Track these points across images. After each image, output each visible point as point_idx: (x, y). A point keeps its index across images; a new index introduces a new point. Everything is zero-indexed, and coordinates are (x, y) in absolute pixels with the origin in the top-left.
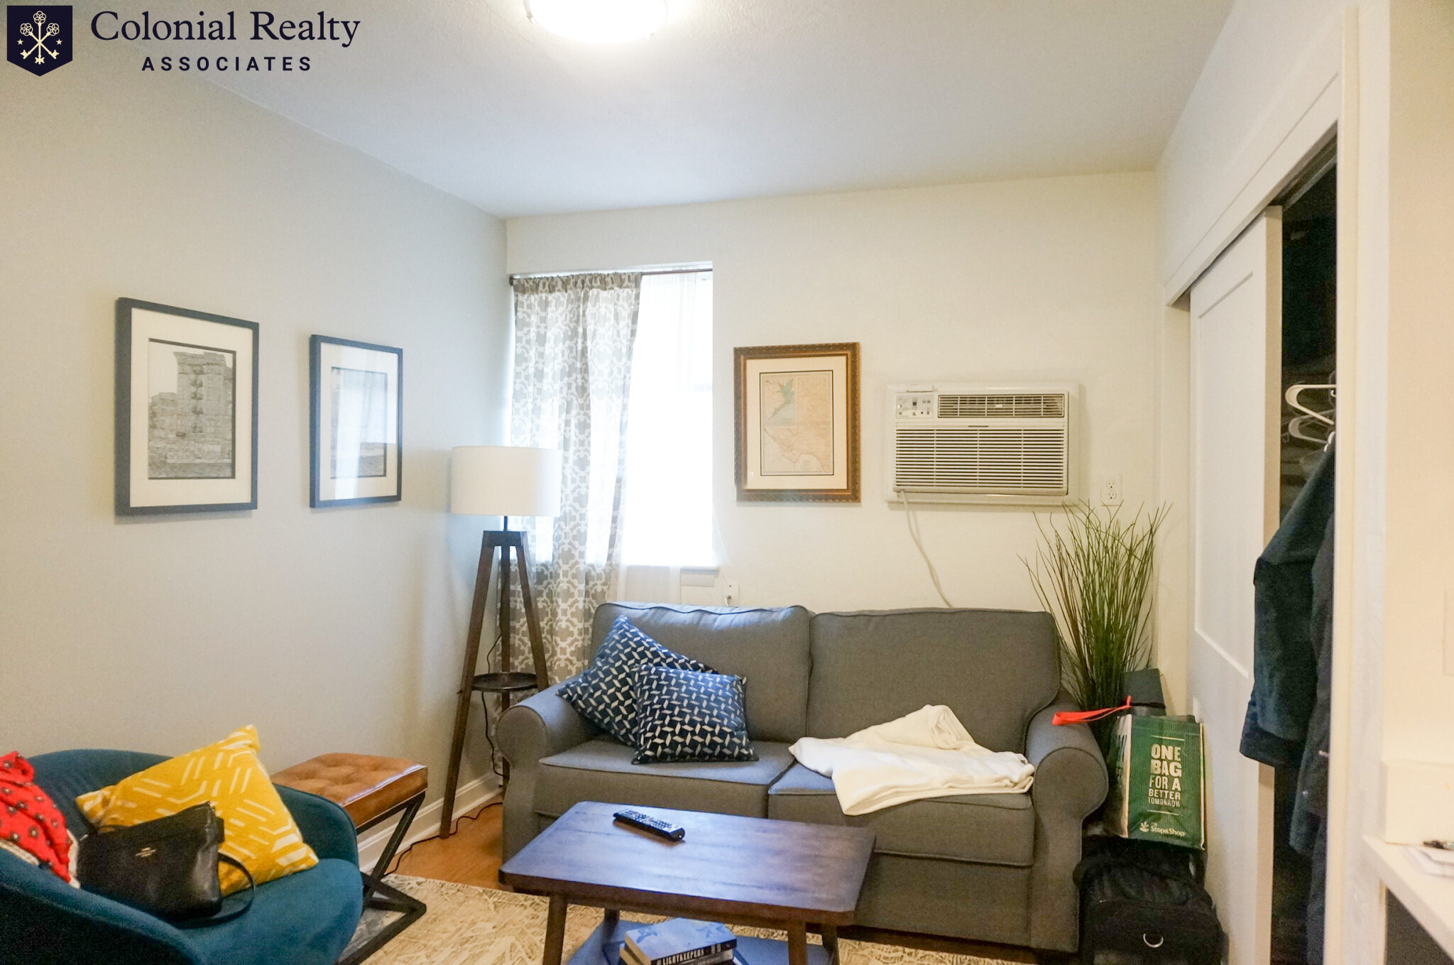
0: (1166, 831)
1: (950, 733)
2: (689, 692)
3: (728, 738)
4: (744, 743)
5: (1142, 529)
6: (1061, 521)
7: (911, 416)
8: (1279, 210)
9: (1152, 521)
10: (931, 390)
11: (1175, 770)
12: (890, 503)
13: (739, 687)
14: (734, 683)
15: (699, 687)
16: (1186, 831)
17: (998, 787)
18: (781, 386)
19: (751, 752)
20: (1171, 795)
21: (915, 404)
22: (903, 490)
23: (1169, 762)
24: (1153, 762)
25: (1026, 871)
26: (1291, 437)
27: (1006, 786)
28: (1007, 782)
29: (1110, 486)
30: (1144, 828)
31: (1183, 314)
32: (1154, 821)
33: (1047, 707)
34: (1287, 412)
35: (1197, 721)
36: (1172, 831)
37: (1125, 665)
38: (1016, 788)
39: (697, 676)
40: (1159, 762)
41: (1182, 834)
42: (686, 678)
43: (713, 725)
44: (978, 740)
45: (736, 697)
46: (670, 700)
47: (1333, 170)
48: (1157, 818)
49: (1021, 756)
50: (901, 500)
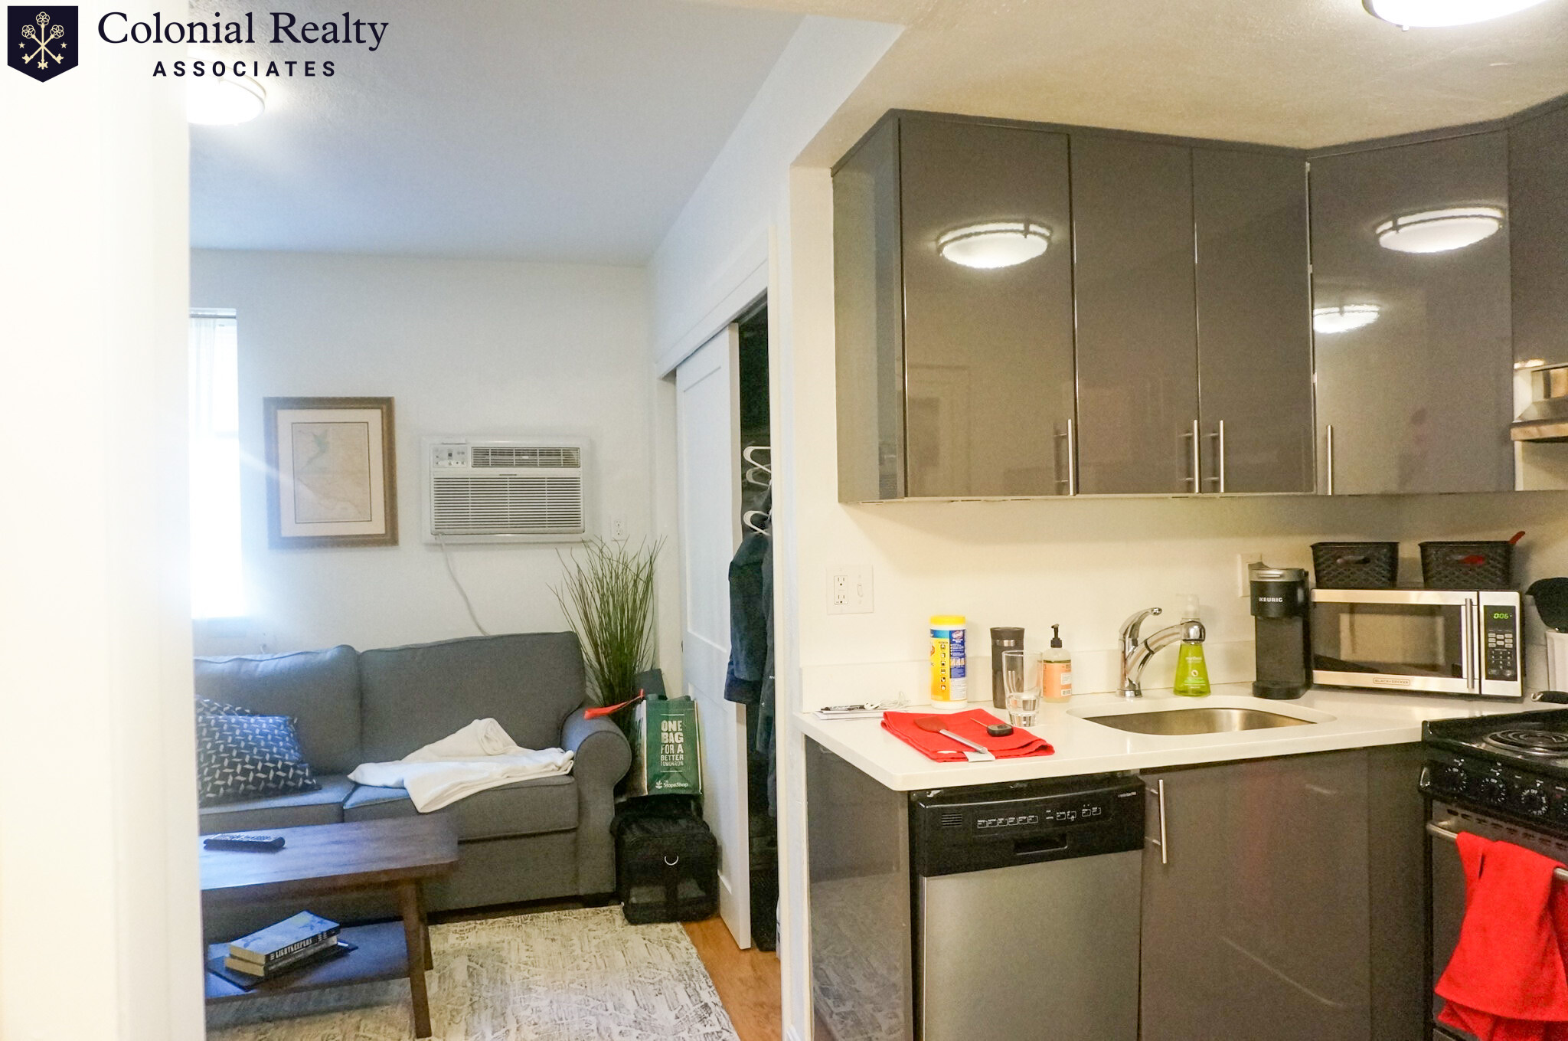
0: (674, 785)
1: (497, 741)
2: (246, 735)
3: (292, 771)
4: (307, 774)
5: (643, 559)
6: (581, 555)
7: (447, 465)
8: (737, 325)
9: (651, 551)
10: (464, 442)
11: (678, 738)
12: (427, 545)
13: (292, 726)
14: (287, 723)
15: (253, 730)
16: (688, 782)
17: (545, 772)
18: (315, 436)
19: (314, 781)
20: (677, 757)
21: (450, 455)
22: (441, 533)
23: (674, 733)
24: (663, 734)
25: (572, 835)
26: (749, 483)
27: (553, 770)
28: (553, 767)
29: (617, 524)
30: (659, 786)
31: (670, 385)
32: (666, 779)
33: (577, 709)
34: (745, 465)
35: (692, 700)
36: (680, 784)
37: (635, 669)
38: (561, 771)
39: (249, 720)
40: (667, 734)
41: (686, 785)
42: (238, 723)
43: (274, 761)
44: (520, 744)
45: (292, 735)
46: (225, 744)
47: (766, 308)
48: (668, 776)
49: (560, 749)
50: (438, 542)
